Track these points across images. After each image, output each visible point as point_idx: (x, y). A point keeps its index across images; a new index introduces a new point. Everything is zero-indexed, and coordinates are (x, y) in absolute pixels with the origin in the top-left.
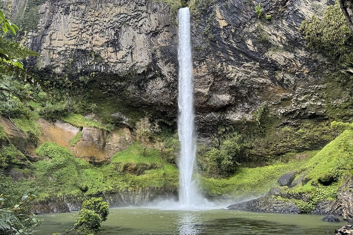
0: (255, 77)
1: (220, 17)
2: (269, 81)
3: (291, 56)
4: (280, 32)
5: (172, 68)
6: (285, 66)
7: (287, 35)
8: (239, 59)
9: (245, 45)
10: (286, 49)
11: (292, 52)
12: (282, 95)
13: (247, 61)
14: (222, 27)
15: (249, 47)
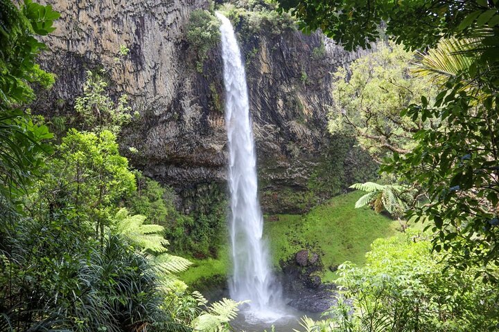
0: (270, 141)
1: (264, 58)
2: (279, 149)
3: (309, 133)
4: (311, 106)
5: (198, 112)
6: (300, 140)
7: (315, 113)
8: (264, 117)
9: (276, 104)
10: (308, 126)
11: (310, 129)
12: (281, 163)
13: (270, 123)
14: (262, 73)
15: (278, 107)
